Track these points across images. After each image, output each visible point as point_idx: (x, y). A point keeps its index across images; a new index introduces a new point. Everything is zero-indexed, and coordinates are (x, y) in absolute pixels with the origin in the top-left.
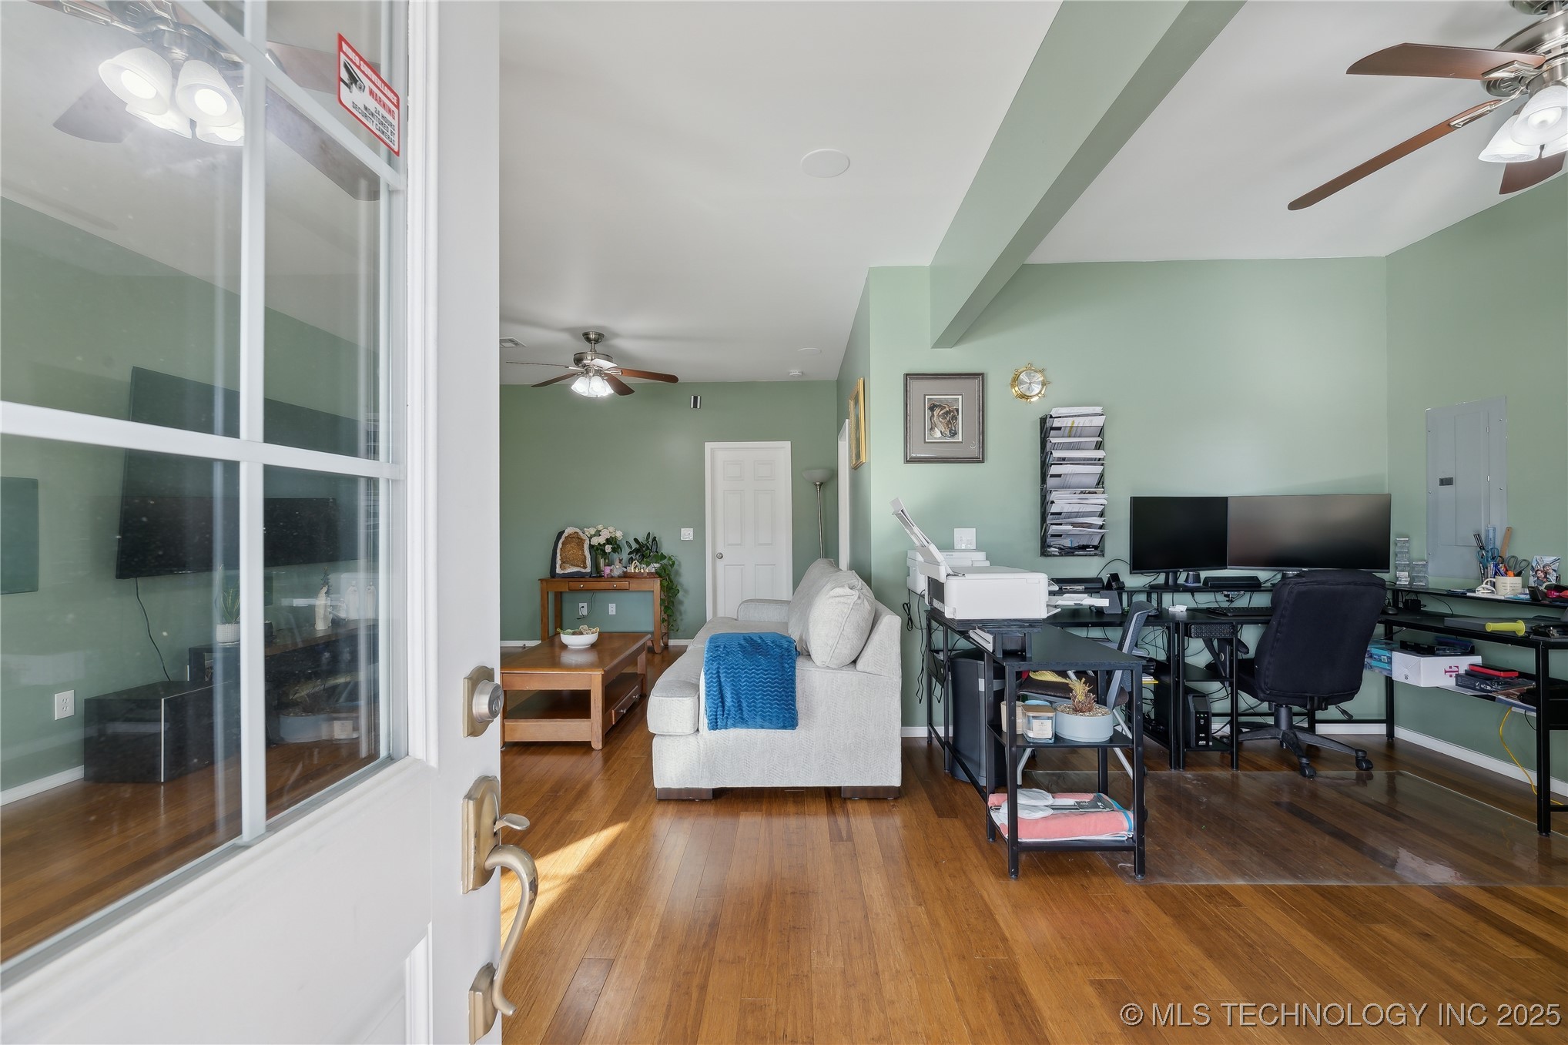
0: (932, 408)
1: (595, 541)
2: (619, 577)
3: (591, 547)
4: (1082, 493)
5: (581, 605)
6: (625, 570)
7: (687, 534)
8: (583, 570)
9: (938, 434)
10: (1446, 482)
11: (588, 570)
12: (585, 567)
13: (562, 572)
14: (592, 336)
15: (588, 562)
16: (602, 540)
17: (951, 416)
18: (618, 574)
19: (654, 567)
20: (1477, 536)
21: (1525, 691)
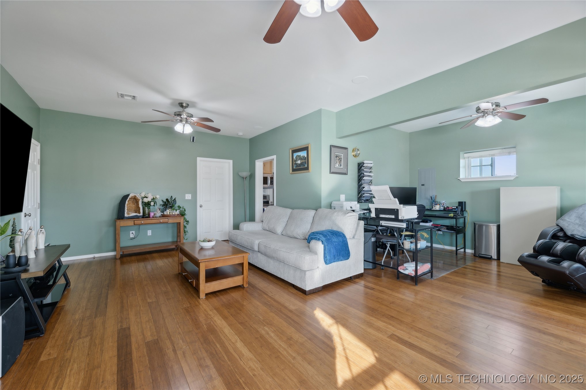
0: (336, 157)
1: (146, 200)
2: (160, 217)
3: (142, 202)
4: (369, 185)
5: (131, 232)
6: (162, 214)
7: (188, 197)
8: (138, 215)
9: (338, 166)
10: (422, 185)
11: (141, 214)
12: (140, 213)
13: (128, 216)
14: (184, 105)
15: (141, 211)
16: (149, 199)
17: (340, 160)
18: (159, 215)
19: (178, 212)
20: (431, 197)
21: (446, 228)
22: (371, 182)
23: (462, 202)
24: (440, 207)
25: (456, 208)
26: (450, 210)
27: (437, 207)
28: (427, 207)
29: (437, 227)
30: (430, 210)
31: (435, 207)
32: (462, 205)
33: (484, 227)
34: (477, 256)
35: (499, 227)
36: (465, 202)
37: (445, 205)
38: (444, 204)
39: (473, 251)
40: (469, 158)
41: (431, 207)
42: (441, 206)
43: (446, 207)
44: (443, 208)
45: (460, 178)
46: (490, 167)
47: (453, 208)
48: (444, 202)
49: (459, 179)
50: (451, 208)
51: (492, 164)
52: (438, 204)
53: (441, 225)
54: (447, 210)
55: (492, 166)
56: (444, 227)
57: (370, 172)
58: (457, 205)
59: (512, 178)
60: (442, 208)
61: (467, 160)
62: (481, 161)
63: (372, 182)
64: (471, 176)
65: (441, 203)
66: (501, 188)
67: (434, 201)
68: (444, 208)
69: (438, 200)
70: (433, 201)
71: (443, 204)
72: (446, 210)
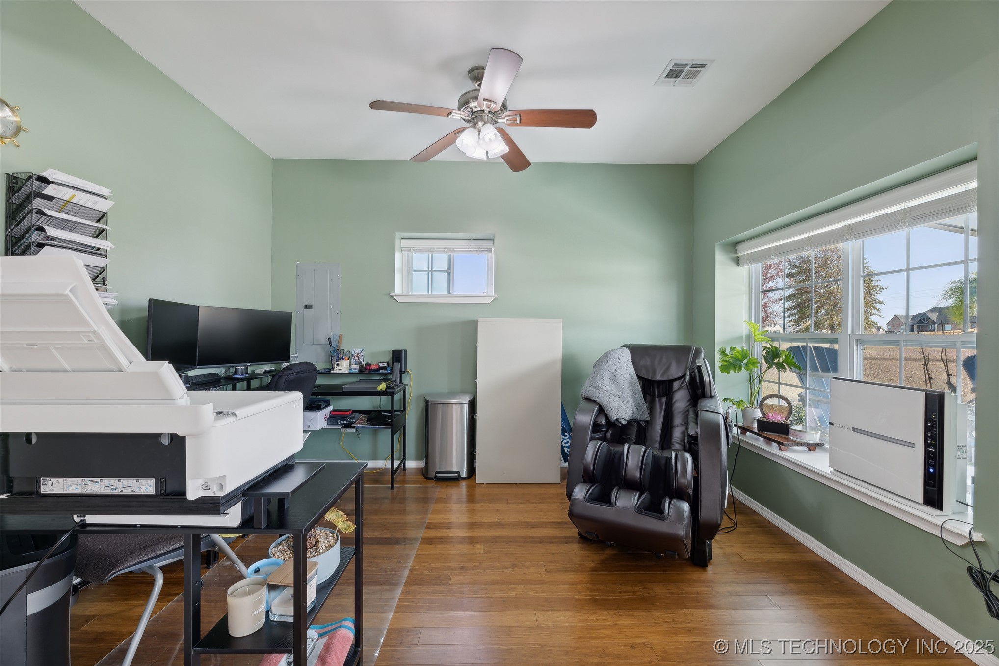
10: (305, 307)
20: (329, 339)
21: (366, 419)
22: (100, 278)
23: (400, 351)
24: (350, 365)
25: (385, 365)
26: (374, 370)
27: (343, 367)
28: (321, 367)
29: (343, 418)
30: (328, 373)
31: (338, 364)
32: (398, 356)
33: (440, 407)
34: (432, 479)
35: (473, 405)
36: (405, 351)
37: (361, 360)
38: (359, 358)
39: (421, 464)
40: (410, 251)
41: (328, 366)
42: (353, 361)
43: (364, 363)
44: (358, 366)
45: (395, 293)
46: (445, 275)
47: (381, 365)
48: (359, 350)
49: (392, 297)
50: (377, 367)
51: (449, 268)
52: (347, 358)
53: (354, 411)
54: (367, 372)
55: (449, 274)
56: (362, 416)
57: (99, 233)
58: (388, 358)
59: (488, 301)
60: (355, 367)
61: (405, 253)
62: (431, 262)
63: (104, 280)
64: (412, 292)
65: (352, 355)
66: (480, 320)
67: (338, 350)
68: (361, 367)
69: (345, 346)
70: (335, 353)
71: (356, 358)
72: (365, 371)
